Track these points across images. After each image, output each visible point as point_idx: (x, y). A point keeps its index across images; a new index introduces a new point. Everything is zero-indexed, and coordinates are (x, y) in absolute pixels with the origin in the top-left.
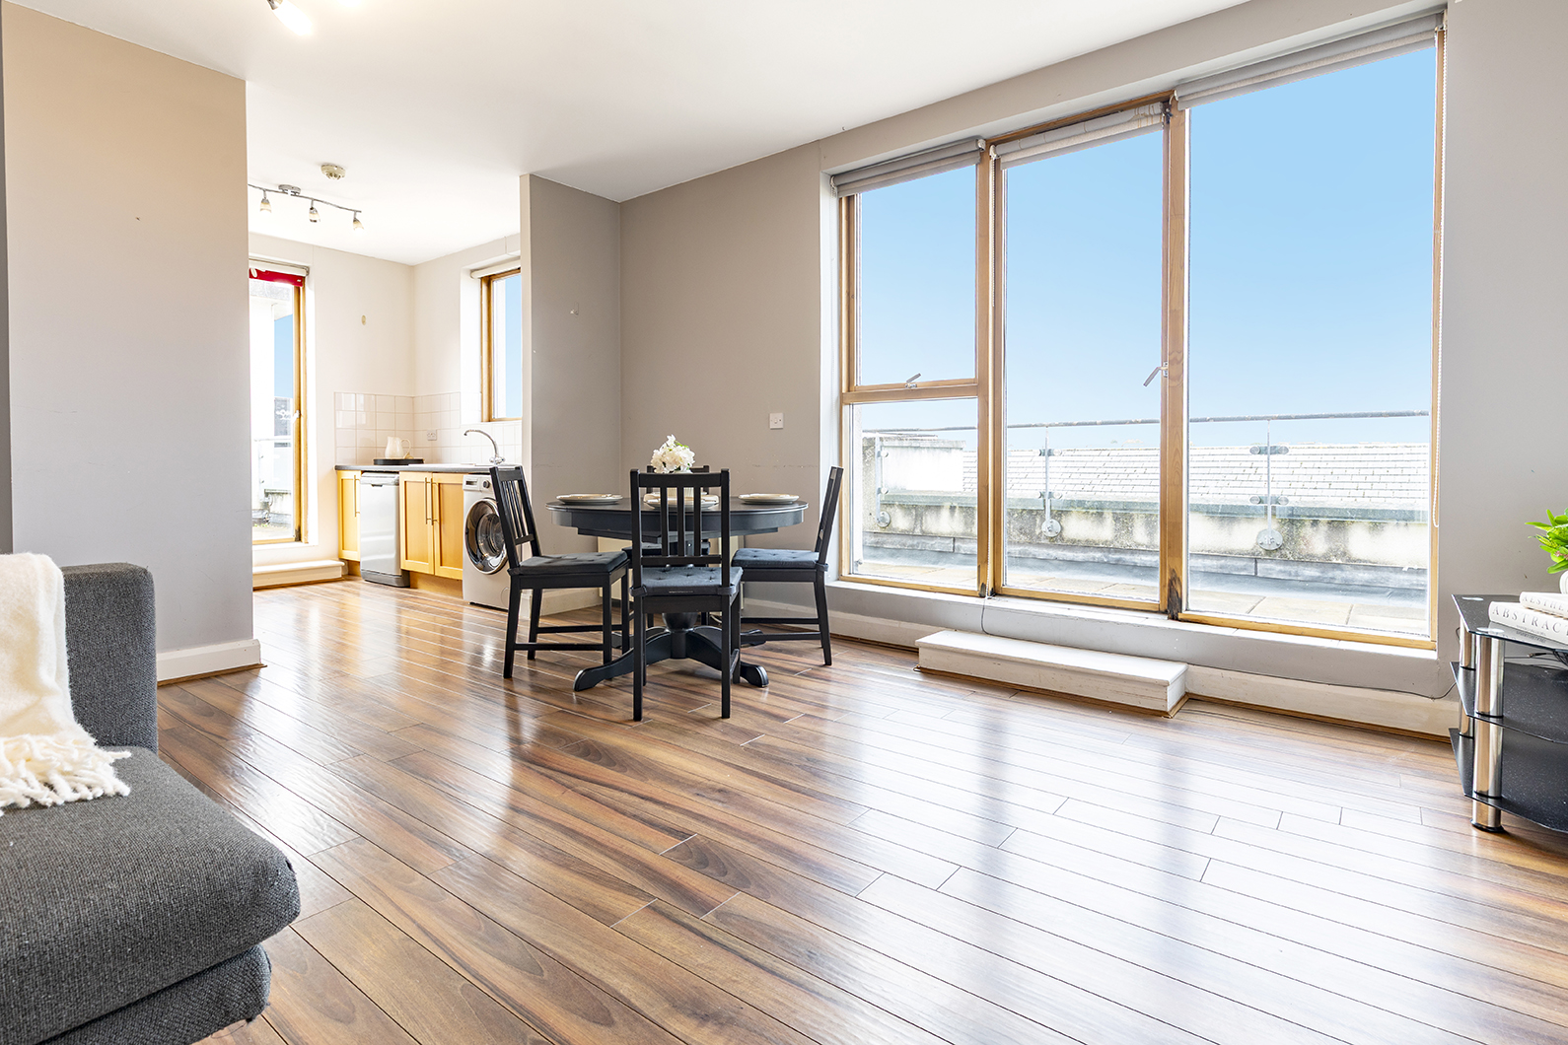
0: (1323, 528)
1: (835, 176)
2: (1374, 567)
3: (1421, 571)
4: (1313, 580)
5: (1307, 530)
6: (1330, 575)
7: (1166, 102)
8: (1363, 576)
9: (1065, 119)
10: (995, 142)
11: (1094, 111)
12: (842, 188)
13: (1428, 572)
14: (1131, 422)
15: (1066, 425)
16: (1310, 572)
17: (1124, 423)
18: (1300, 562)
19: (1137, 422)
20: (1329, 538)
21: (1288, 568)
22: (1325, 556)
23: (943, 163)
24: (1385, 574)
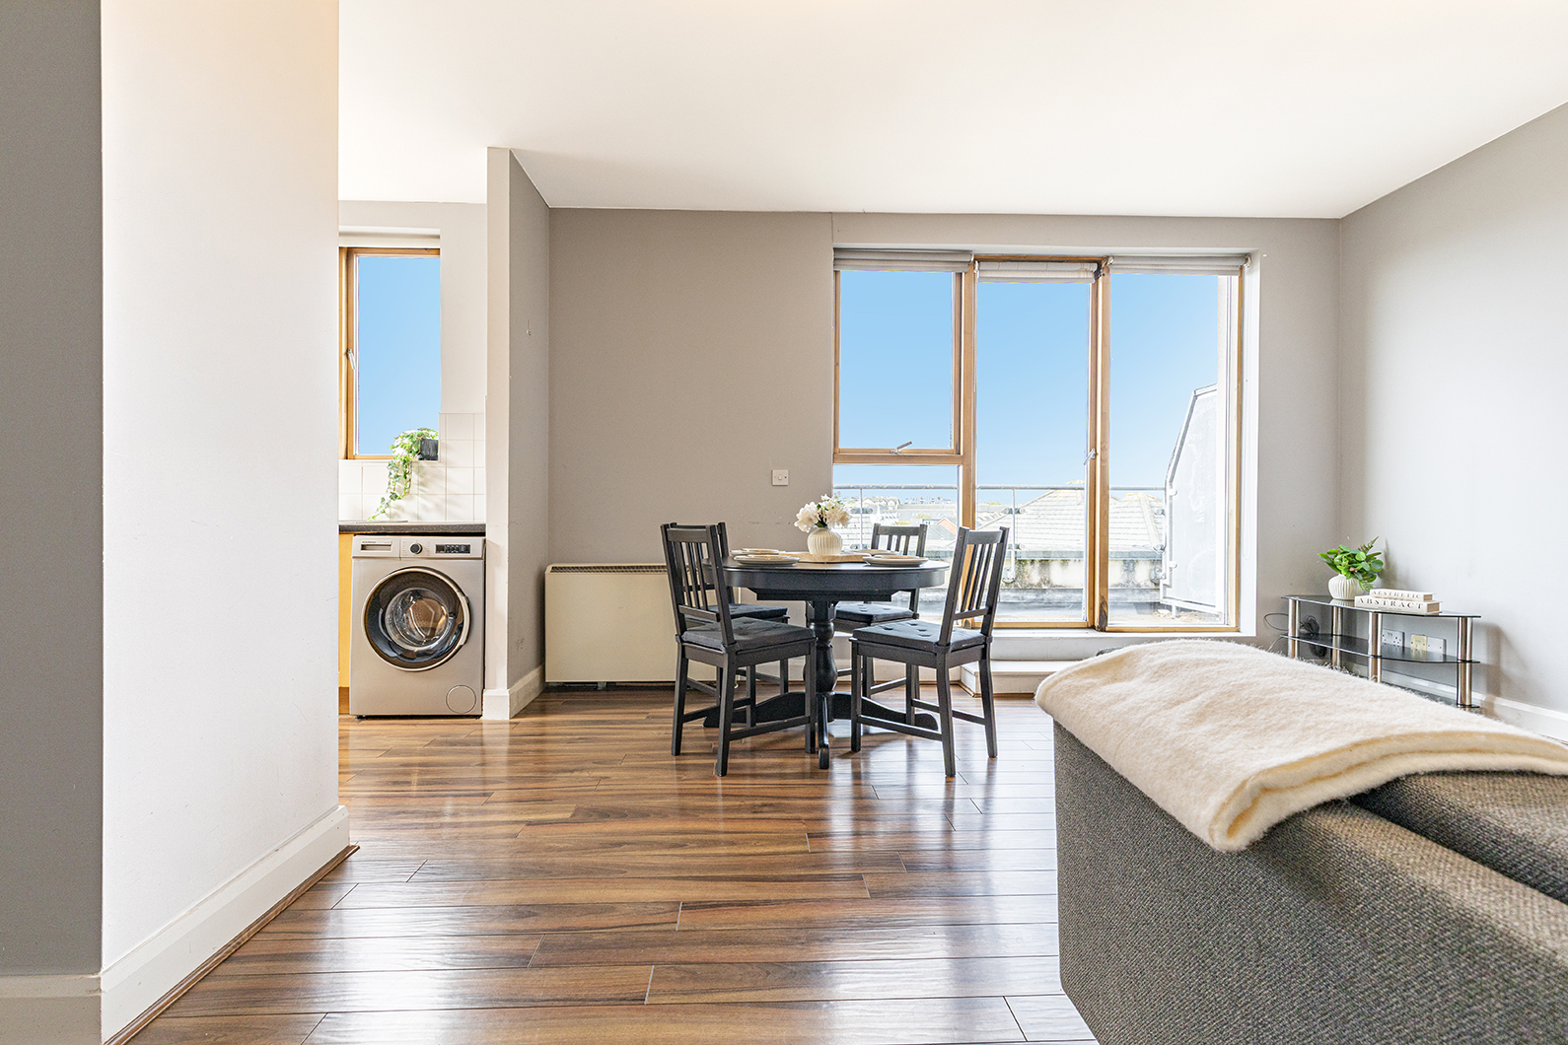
0: (1037, 565)
1: (836, 250)
2: (1065, 590)
3: (1080, 590)
4: (1032, 601)
5: (1028, 567)
6: (1041, 597)
7: (1100, 264)
8: (1059, 596)
9: (1032, 256)
10: (981, 259)
11: (1053, 257)
12: (838, 262)
13: (1084, 590)
14: (926, 488)
15: (878, 488)
16: (1031, 596)
17: (921, 488)
18: (1025, 589)
19: (930, 488)
20: (1040, 572)
21: (1018, 594)
22: (1039, 585)
23: (936, 265)
24: (1069, 594)
